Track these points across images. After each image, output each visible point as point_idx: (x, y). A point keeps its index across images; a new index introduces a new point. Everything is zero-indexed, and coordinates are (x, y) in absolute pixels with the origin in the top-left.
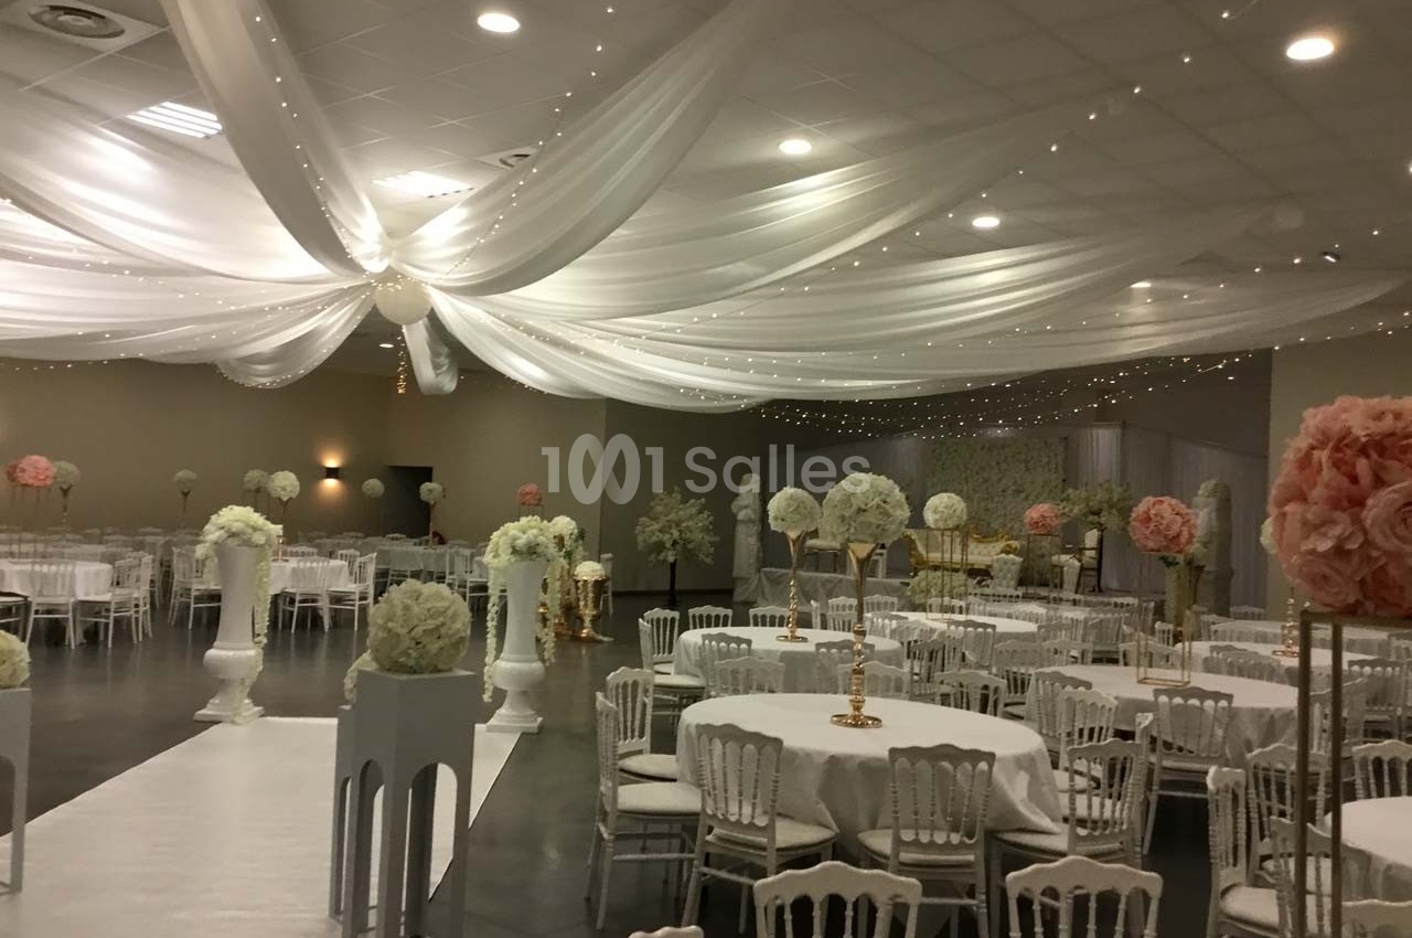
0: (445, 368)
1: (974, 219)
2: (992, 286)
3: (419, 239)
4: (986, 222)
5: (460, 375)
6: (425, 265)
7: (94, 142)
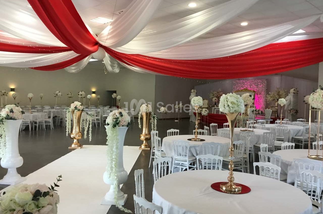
0: (116, 67)
1: (241, 23)
2: (246, 40)
3: (102, 34)
4: (244, 24)
5: (120, 69)
6: (103, 41)
7: (18, 13)
